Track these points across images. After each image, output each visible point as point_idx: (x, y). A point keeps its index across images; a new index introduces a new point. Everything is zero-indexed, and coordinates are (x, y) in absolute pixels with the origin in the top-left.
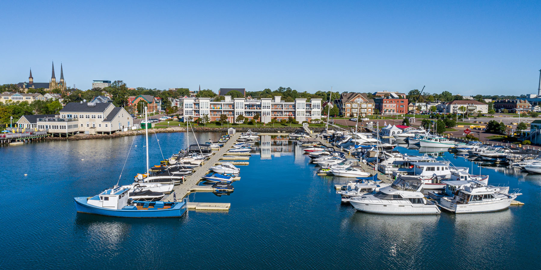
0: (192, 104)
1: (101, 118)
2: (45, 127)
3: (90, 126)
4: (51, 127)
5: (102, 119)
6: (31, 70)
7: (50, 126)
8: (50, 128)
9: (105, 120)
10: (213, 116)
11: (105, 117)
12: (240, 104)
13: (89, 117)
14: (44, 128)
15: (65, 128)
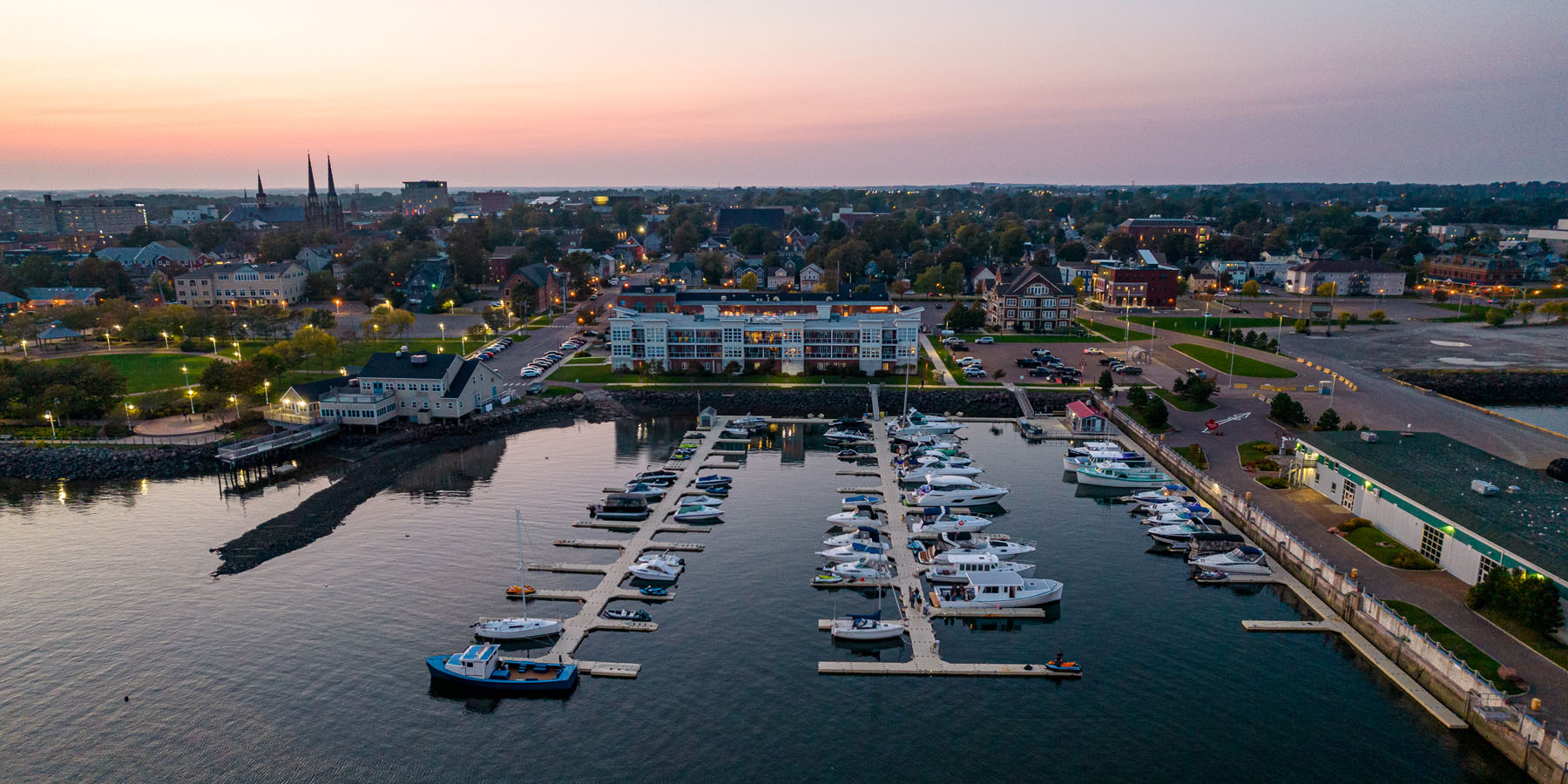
0: (628, 332)
1: (439, 390)
2: (335, 413)
3: (419, 407)
4: (347, 413)
5: (442, 392)
6: (259, 181)
7: (344, 411)
8: (344, 415)
9: (447, 395)
10: (674, 358)
11: (447, 388)
12: (733, 332)
13: (415, 389)
14: (332, 415)
15: (373, 416)
